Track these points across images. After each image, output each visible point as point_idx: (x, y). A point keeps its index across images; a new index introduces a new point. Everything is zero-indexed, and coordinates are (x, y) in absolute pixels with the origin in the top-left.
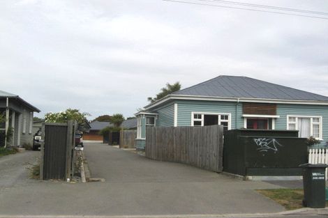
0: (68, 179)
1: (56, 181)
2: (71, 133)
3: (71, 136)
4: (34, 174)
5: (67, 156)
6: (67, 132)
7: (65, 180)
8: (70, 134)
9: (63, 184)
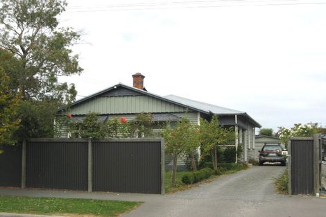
0: (318, 194)
1: (305, 196)
2: (318, 147)
3: (318, 150)
4: (280, 189)
5: (315, 171)
6: (313, 146)
7: (314, 194)
8: (316, 149)
9: (313, 199)
